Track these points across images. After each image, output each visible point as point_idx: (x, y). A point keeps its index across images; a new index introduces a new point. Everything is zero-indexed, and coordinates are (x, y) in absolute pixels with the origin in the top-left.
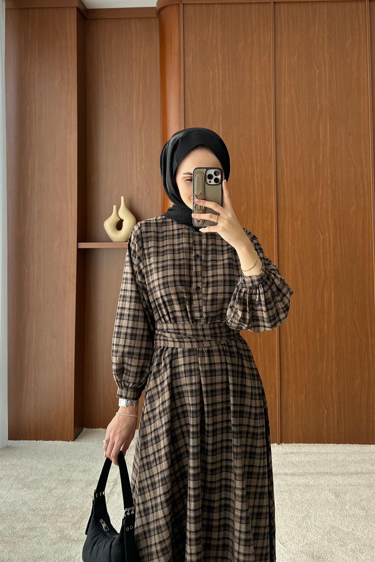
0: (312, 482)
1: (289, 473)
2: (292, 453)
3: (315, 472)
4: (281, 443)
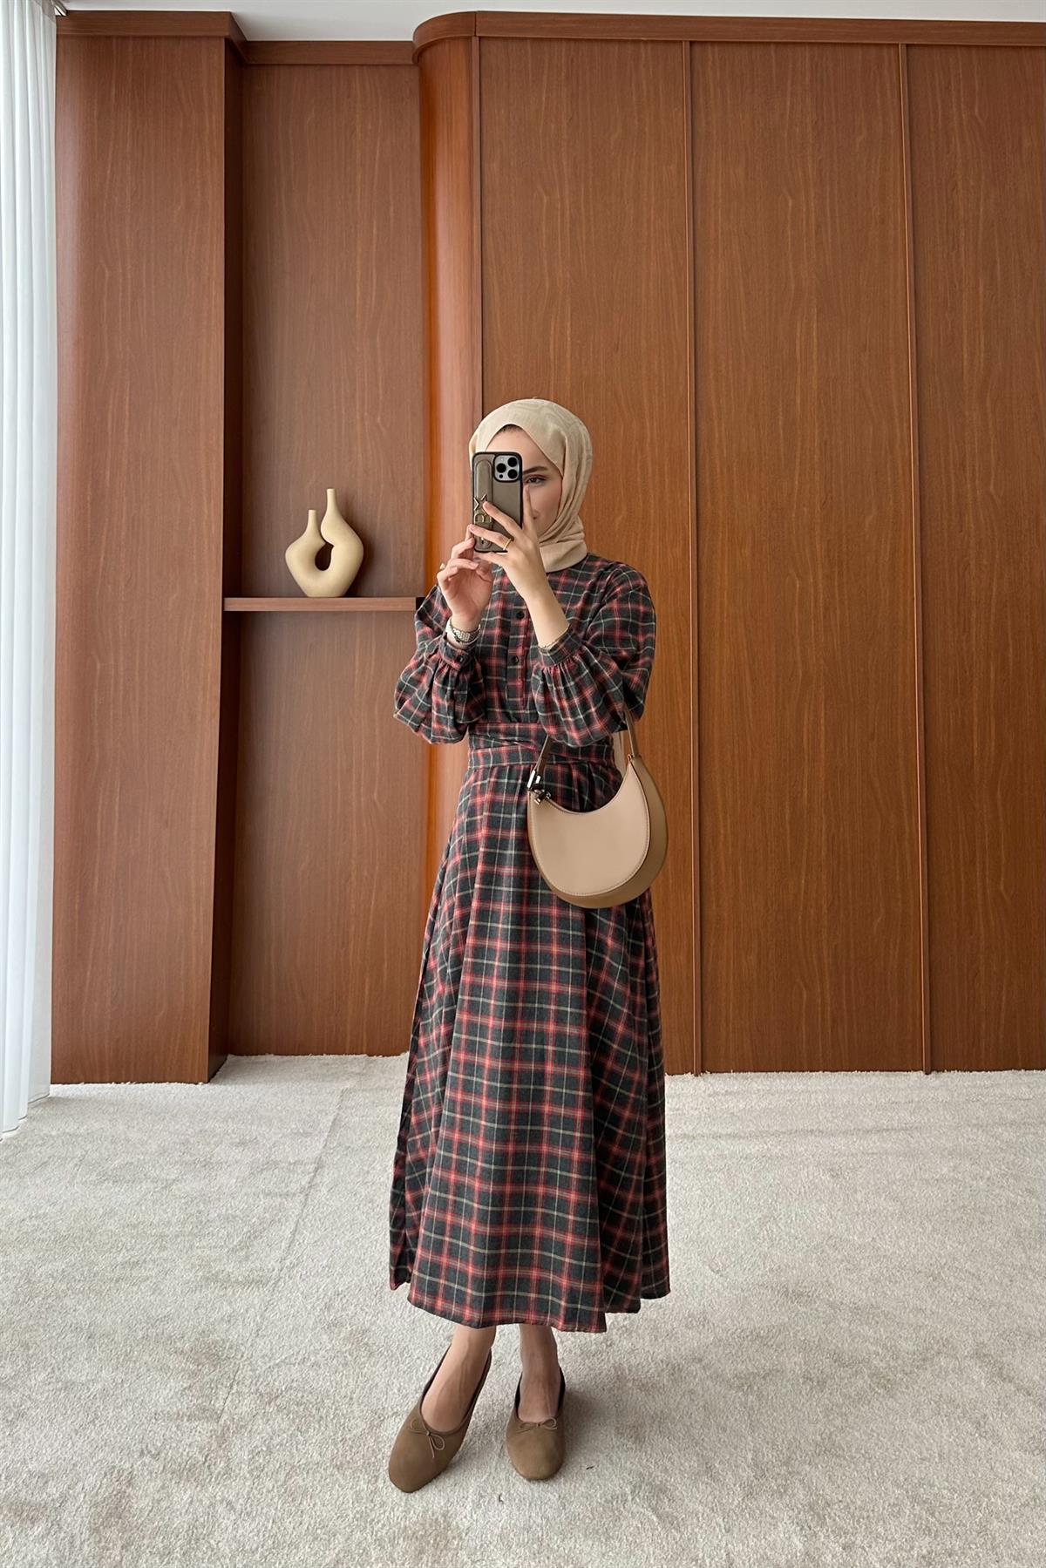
0: (778, 1151)
2: (727, 1093)
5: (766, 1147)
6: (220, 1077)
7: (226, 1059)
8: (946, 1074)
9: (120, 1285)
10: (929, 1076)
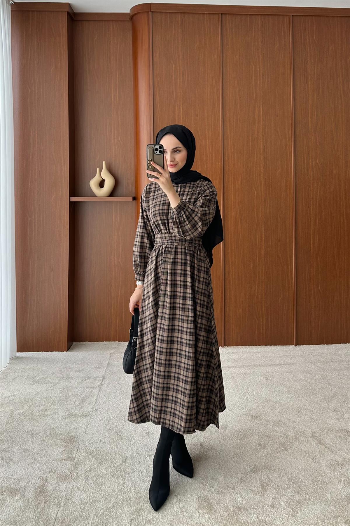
0: (249, 371)
1: (232, 366)
2: (233, 353)
3: (251, 365)
4: (225, 346)
5: (245, 370)
6: (71, 350)
7: (73, 343)
8: (301, 346)
9: (41, 417)
10: (296, 347)
